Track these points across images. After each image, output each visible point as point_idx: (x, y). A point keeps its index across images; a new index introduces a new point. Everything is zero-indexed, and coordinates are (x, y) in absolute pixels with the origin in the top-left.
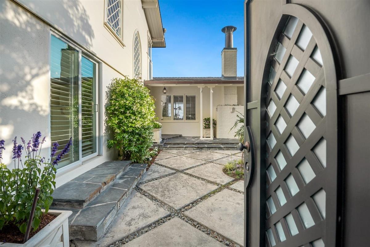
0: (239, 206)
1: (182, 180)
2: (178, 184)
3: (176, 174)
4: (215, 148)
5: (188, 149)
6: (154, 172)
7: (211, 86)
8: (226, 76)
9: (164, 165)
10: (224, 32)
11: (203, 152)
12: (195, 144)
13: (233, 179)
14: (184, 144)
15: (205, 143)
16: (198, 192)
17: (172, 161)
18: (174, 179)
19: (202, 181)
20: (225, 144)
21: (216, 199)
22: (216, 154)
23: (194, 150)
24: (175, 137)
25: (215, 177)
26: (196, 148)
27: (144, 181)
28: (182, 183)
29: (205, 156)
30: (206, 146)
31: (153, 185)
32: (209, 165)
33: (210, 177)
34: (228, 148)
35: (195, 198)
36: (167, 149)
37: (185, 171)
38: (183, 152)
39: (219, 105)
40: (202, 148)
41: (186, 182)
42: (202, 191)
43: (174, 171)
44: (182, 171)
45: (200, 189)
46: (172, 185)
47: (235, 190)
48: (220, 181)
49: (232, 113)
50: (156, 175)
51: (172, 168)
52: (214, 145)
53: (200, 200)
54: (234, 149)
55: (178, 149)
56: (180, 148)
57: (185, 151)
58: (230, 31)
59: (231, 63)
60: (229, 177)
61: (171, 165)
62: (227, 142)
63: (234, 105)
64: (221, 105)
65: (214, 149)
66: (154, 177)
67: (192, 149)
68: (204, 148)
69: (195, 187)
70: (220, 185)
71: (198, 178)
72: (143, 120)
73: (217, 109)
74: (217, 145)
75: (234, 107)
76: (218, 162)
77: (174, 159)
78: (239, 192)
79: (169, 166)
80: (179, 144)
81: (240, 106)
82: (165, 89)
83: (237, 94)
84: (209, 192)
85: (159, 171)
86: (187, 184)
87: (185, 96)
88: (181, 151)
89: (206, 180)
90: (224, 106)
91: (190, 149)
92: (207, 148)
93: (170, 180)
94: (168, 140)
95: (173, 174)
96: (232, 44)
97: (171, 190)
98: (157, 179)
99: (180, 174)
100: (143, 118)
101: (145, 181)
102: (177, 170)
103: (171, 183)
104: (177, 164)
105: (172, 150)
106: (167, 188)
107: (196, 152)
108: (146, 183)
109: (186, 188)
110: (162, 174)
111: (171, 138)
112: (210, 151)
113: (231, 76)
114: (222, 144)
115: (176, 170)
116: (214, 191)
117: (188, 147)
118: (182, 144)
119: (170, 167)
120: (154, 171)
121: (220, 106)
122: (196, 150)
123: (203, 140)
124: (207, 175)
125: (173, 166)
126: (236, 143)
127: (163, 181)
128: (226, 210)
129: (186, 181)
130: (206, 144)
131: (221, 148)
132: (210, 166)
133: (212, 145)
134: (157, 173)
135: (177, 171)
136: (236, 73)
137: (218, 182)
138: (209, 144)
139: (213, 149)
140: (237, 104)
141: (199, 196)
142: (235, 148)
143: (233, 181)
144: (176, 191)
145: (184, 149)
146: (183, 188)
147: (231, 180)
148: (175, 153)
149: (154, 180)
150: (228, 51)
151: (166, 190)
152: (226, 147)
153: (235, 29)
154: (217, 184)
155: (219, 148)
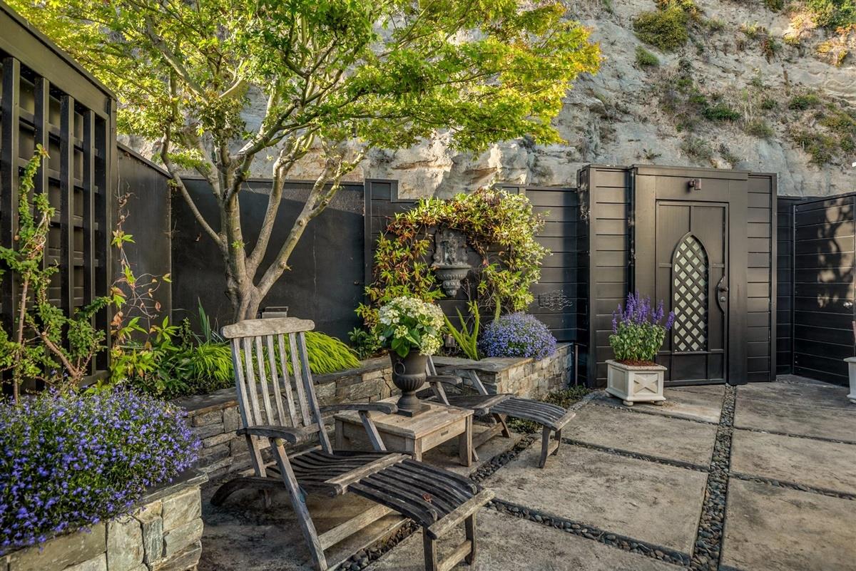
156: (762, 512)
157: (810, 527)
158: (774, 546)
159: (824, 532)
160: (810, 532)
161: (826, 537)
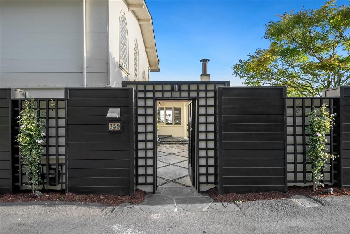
2: (171, 157)
9: (162, 151)
10: (201, 62)
12: (180, 141)
14: (173, 141)
17: (167, 150)
28: (173, 157)
36: (162, 144)
37: (174, 154)
50: (160, 155)
57: (174, 146)
58: (205, 63)
67: (179, 144)
68: (186, 143)
79: (166, 152)
80: (170, 141)
87: (174, 107)
88: (171, 145)
91: (177, 144)
93: (167, 157)
97: (168, 159)
104: (170, 151)
110: (163, 155)
117: (176, 143)
118: (172, 141)
123: (186, 139)
125: (168, 152)
135: (171, 154)
145: (173, 144)
146: (173, 159)
148: (168, 146)
153: (209, 60)
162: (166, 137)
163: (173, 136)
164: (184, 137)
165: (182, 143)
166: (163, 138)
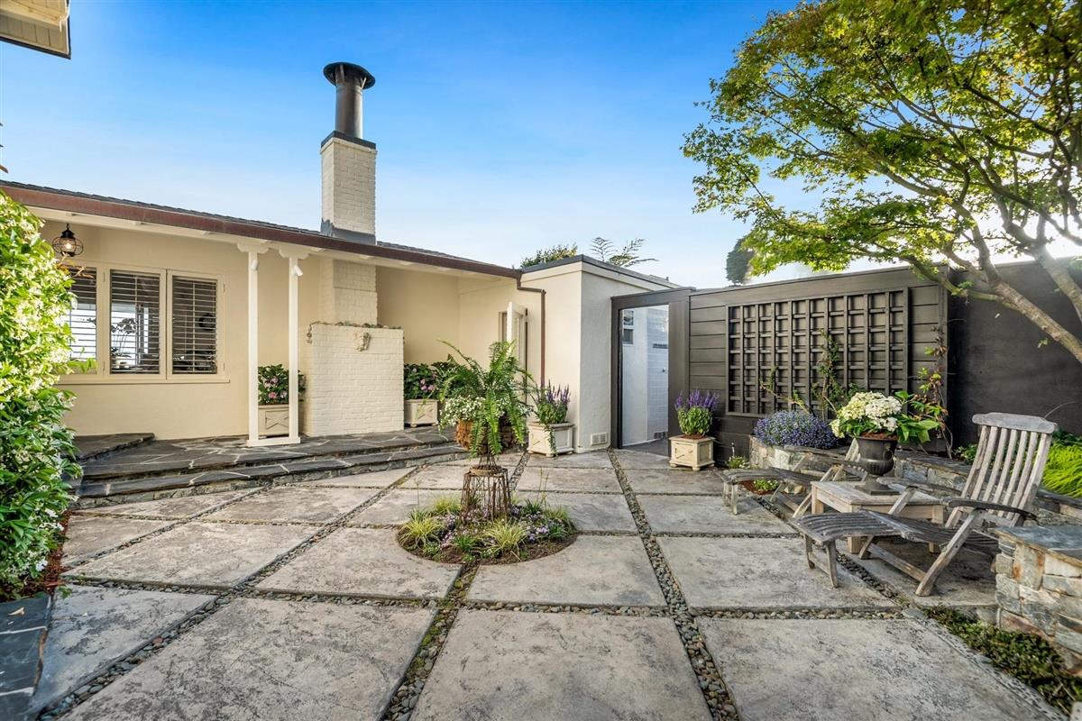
0: (548, 657)
1: (270, 628)
2: (264, 652)
3: (226, 609)
4: (321, 470)
5: (211, 487)
6: (97, 626)
7: (293, 254)
8: (341, 227)
9: (130, 577)
10: (333, 80)
11: (279, 492)
12: (234, 466)
13: (458, 567)
14: (185, 471)
15: (277, 457)
16: (377, 655)
17: (162, 551)
18: (233, 633)
19: (361, 609)
20: (351, 453)
21: (464, 662)
22: (335, 493)
23: (237, 488)
24: (124, 447)
25: (395, 576)
26: (245, 479)
27: (62, 690)
28: (281, 641)
29: (302, 508)
30: (283, 467)
31: (137, 696)
32: (341, 536)
33: (375, 581)
34: (365, 468)
35: (383, 689)
36: (101, 501)
37: (258, 586)
38: (191, 506)
39: (318, 323)
40: (269, 479)
41: (293, 631)
42: (389, 646)
43: (203, 599)
44: (245, 588)
45: (374, 641)
46: (238, 665)
47: (489, 604)
48: (424, 587)
49: (362, 350)
51: (184, 583)
52: (315, 462)
53: (403, 687)
54: (386, 466)
55: (162, 497)
56: (172, 491)
57: (197, 498)
58: (354, 83)
59: (357, 188)
60: (438, 564)
61: (173, 573)
62: (356, 448)
63: (367, 325)
64: (325, 323)
65: (318, 475)
66: (112, 655)
67: (229, 486)
68: (278, 475)
69: (350, 641)
70: (432, 603)
71: (335, 598)
72: (15, 370)
73: (309, 335)
74: (324, 459)
75: (367, 330)
76: (362, 517)
77: (169, 542)
78: (504, 606)
79: (160, 577)
80: (158, 474)
81: (385, 331)
82: (68, 235)
83: (376, 291)
84: (416, 643)
85: (122, 616)
86: (307, 638)
87: (170, 279)
88: (175, 500)
89: (372, 598)
90: (334, 327)
91: (219, 487)
92: (291, 477)
93: (212, 647)
94: (92, 460)
95: (206, 611)
96: (358, 127)
97: (252, 690)
98: (136, 662)
99: (243, 603)
100: (16, 361)
101: (70, 693)
102: (217, 588)
103: (230, 658)
104: (197, 561)
105: (132, 502)
106: (227, 690)
107: (251, 495)
108: (79, 700)
109: (318, 658)
111: (108, 451)
112: (305, 483)
113: (356, 230)
114: (342, 454)
115: (207, 589)
116: (428, 632)
117: (209, 483)
118: (174, 471)
119: (173, 580)
120: (91, 622)
121: (321, 326)
122: (245, 487)
123: (261, 449)
124: (358, 576)
125: (186, 575)
126: (385, 448)
127: (182, 659)
128: (523, 689)
129: (296, 628)
130: (279, 460)
131: (344, 468)
132: (346, 541)
133: (306, 461)
134: (114, 626)
135: (222, 593)
136: (374, 224)
137: (419, 593)
138: (293, 459)
139: (313, 476)
140: (375, 323)
141: (391, 671)
142: (387, 462)
143: (461, 575)
144: (283, 689)
145: (189, 490)
146: (301, 665)
147: (454, 574)
148: (156, 514)
149: (122, 672)
150: (347, 147)
151: (229, 698)
152: (361, 465)
153: (370, 82)
154: (418, 600)
155: (337, 469)
156: (629, 573)
157: (597, 568)
158: (617, 551)
159: (589, 565)
160: (597, 564)
161: (588, 562)
162: (118, 448)
163: (160, 436)
164: (247, 437)
165: (255, 478)
166: (97, 455)
